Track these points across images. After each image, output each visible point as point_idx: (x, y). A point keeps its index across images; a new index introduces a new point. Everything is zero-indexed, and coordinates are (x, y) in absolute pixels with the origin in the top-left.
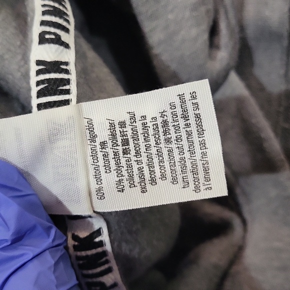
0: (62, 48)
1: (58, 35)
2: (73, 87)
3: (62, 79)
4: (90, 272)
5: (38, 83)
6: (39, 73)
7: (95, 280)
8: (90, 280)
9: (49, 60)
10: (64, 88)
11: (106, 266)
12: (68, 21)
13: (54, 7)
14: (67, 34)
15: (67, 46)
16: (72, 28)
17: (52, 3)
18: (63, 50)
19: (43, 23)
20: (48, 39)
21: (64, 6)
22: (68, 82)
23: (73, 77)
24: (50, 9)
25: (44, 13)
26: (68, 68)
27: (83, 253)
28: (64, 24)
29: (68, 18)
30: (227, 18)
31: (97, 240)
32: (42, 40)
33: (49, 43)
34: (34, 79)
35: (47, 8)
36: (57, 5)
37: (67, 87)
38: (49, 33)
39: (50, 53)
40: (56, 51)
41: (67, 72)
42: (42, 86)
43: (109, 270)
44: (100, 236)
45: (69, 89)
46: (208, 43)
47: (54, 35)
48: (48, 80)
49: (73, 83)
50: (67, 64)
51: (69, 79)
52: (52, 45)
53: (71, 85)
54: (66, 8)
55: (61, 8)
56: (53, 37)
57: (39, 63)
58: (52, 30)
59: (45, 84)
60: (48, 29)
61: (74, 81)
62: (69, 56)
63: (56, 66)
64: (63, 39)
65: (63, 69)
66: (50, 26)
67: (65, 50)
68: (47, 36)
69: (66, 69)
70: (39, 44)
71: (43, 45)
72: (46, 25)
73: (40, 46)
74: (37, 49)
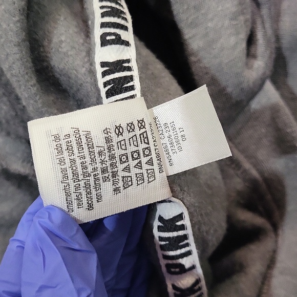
0: (123, 46)
1: (118, 34)
2: (136, 82)
3: (126, 77)
5: (105, 84)
6: (104, 74)
7: (174, 262)
8: (170, 262)
9: (111, 61)
10: (129, 85)
12: (126, 19)
13: (111, 7)
14: (126, 32)
15: (127, 44)
16: (129, 25)
17: (109, 4)
18: (124, 49)
19: (103, 25)
20: (109, 40)
21: (120, 5)
22: (131, 78)
23: (135, 73)
24: (108, 10)
25: (103, 15)
26: (130, 65)
28: (122, 22)
29: (125, 16)
30: (264, 27)
31: (179, 223)
32: (104, 42)
33: (111, 44)
34: (101, 81)
35: (105, 10)
36: (113, 5)
37: (131, 84)
38: (110, 34)
39: (112, 54)
40: (117, 51)
41: (129, 69)
42: (109, 87)
43: (189, 253)
44: (182, 221)
45: (134, 85)
46: (245, 51)
47: (114, 35)
48: (113, 80)
49: (136, 79)
50: (128, 61)
51: (132, 76)
52: (113, 46)
53: (134, 81)
54: (122, 6)
55: (118, 7)
56: (113, 37)
57: (103, 64)
58: (112, 30)
59: (111, 84)
60: (108, 30)
61: (136, 77)
62: (129, 53)
63: (119, 65)
64: (123, 38)
65: (125, 67)
66: (109, 27)
67: (126, 48)
68: (108, 38)
69: (128, 66)
70: (101, 46)
71: (106, 47)
72: (106, 27)
73: (102, 48)
74: (100, 51)
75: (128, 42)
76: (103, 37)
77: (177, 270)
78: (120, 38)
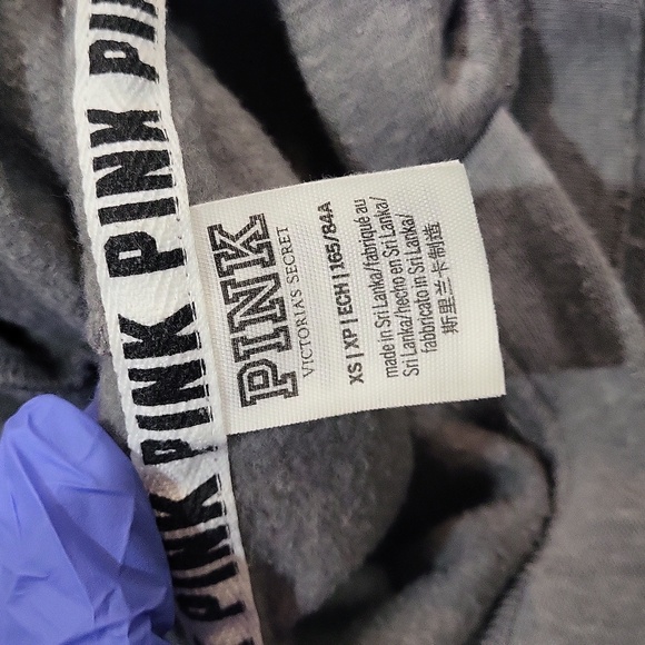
0: (141, 80)
1: (131, 48)
2: (176, 169)
3: (151, 154)
4: (190, 574)
5: (99, 163)
6: (97, 139)
7: (197, 592)
8: (188, 592)
9: (117, 110)
10: (159, 172)
11: (224, 561)
12: (151, 9)
14: (150, 43)
15: (149, 73)
16: (159, 23)
18: (143, 86)
19: (97, 22)
20: (110, 59)
22: (164, 158)
23: (173, 146)
26: (158, 125)
27: (179, 534)
31: (208, 502)
32: (98, 65)
33: (115, 71)
34: (86, 153)
37: (164, 171)
38: (112, 45)
39: (117, 93)
40: (129, 89)
41: (158, 135)
42: (110, 170)
43: (230, 571)
44: (216, 495)
45: (170, 175)
47: (122, 50)
48: (123, 156)
49: (175, 161)
50: (154, 116)
51: (166, 152)
52: (121, 75)
53: (171, 166)
56: (122, 55)
57: (94, 116)
58: (118, 36)
59: (115, 165)
60: (108, 35)
61: (177, 156)
62: (156, 98)
63: (134, 124)
64: (142, 57)
65: (150, 129)
66: (112, 28)
68: (109, 54)
69: (156, 129)
70: (91, 72)
71: (101, 75)
72: (103, 26)
73: (93, 76)
74: (87, 84)
75: (153, 69)
76: (97, 50)
77: (202, 611)
78: (137, 57)
